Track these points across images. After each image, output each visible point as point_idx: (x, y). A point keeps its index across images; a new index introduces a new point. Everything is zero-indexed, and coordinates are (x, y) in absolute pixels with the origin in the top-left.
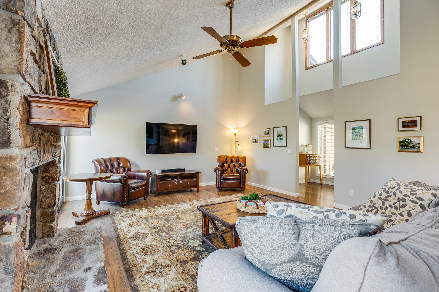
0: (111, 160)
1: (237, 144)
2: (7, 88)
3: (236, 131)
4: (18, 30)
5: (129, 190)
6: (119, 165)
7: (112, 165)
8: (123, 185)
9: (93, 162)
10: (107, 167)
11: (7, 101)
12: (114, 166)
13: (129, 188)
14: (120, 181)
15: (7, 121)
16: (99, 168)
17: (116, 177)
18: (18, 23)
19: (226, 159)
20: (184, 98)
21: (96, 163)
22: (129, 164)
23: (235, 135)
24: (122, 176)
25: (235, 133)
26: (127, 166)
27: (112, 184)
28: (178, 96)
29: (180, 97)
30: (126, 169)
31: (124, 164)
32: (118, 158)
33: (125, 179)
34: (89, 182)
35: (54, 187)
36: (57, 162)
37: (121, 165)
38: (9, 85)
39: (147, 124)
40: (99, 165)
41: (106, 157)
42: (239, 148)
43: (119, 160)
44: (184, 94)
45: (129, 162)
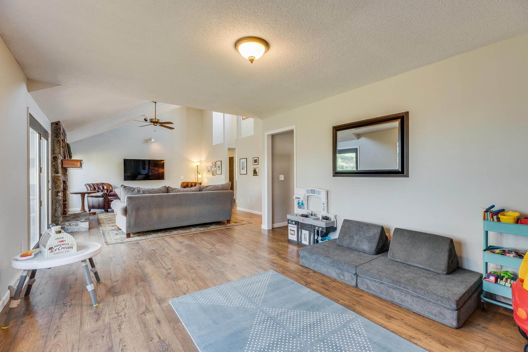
0: (98, 184)
1: (198, 173)
2: (57, 158)
3: (198, 164)
4: (59, 143)
5: (109, 202)
6: (103, 188)
7: (98, 188)
8: (104, 199)
9: (85, 185)
10: (95, 189)
11: (57, 162)
12: (100, 189)
13: (109, 201)
14: (102, 196)
15: (58, 167)
16: (89, 189)
17: (100, 194)
18: (59, 141)
19: (188, 184)
20: (153, 140)
21: (87, 186)
22: (111, 188)
23: (197, 166)
24: (104, 193)
25: (198, 165)
26: (110, 188)
27: (98, 198)
28: (149, 139)
29: (150, 140)
30: (109, 190)
31: (107, 187)
32: (102, 184)
33: (105, 195)
34: (83, 195)
35: (65, 193)
36: (66, 181)
37: (105, 188)
38: (58, 157)
39: (124, 160)
40: (89, 187)
41: (94, 183)
42: (200, 176)
43: (103, 185)
44: (152, 138)
45: (111, 186)
